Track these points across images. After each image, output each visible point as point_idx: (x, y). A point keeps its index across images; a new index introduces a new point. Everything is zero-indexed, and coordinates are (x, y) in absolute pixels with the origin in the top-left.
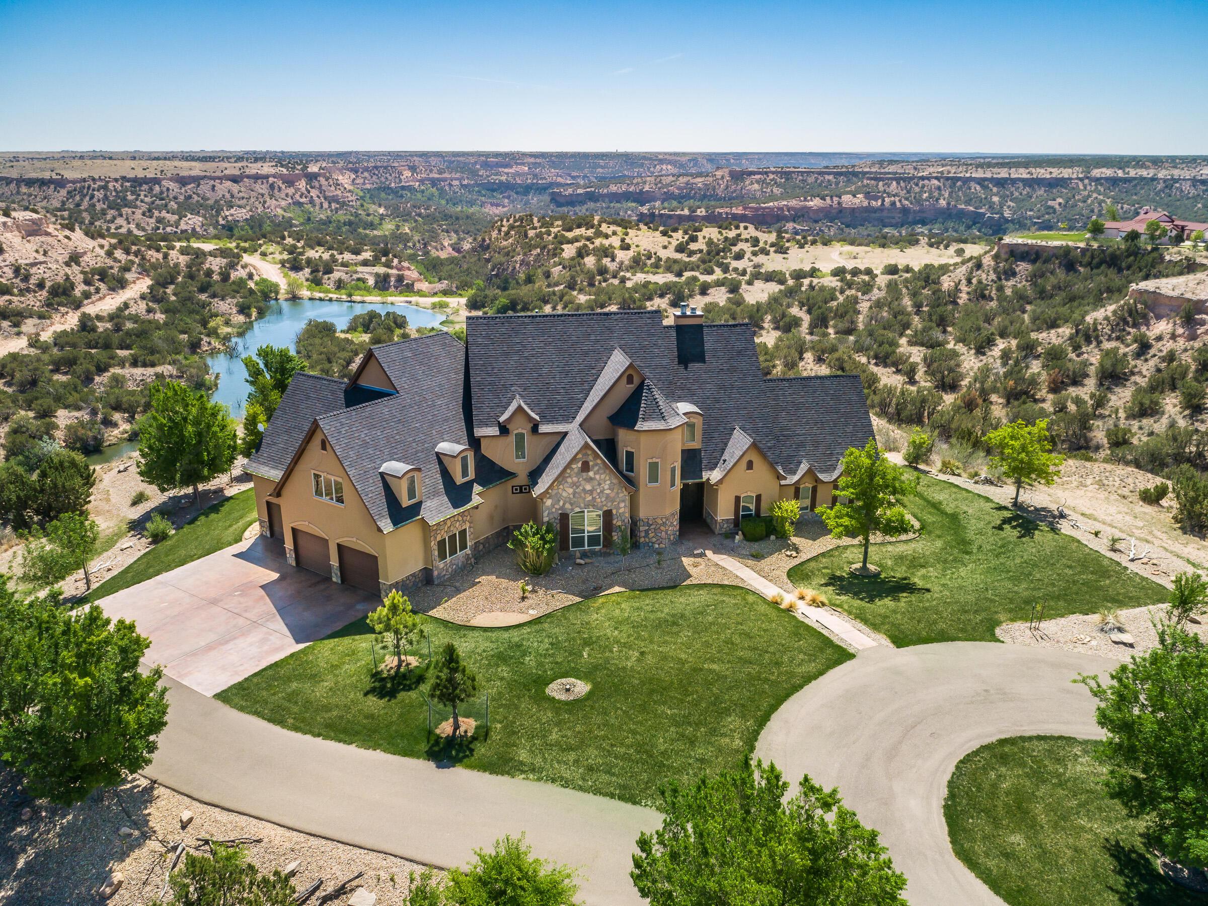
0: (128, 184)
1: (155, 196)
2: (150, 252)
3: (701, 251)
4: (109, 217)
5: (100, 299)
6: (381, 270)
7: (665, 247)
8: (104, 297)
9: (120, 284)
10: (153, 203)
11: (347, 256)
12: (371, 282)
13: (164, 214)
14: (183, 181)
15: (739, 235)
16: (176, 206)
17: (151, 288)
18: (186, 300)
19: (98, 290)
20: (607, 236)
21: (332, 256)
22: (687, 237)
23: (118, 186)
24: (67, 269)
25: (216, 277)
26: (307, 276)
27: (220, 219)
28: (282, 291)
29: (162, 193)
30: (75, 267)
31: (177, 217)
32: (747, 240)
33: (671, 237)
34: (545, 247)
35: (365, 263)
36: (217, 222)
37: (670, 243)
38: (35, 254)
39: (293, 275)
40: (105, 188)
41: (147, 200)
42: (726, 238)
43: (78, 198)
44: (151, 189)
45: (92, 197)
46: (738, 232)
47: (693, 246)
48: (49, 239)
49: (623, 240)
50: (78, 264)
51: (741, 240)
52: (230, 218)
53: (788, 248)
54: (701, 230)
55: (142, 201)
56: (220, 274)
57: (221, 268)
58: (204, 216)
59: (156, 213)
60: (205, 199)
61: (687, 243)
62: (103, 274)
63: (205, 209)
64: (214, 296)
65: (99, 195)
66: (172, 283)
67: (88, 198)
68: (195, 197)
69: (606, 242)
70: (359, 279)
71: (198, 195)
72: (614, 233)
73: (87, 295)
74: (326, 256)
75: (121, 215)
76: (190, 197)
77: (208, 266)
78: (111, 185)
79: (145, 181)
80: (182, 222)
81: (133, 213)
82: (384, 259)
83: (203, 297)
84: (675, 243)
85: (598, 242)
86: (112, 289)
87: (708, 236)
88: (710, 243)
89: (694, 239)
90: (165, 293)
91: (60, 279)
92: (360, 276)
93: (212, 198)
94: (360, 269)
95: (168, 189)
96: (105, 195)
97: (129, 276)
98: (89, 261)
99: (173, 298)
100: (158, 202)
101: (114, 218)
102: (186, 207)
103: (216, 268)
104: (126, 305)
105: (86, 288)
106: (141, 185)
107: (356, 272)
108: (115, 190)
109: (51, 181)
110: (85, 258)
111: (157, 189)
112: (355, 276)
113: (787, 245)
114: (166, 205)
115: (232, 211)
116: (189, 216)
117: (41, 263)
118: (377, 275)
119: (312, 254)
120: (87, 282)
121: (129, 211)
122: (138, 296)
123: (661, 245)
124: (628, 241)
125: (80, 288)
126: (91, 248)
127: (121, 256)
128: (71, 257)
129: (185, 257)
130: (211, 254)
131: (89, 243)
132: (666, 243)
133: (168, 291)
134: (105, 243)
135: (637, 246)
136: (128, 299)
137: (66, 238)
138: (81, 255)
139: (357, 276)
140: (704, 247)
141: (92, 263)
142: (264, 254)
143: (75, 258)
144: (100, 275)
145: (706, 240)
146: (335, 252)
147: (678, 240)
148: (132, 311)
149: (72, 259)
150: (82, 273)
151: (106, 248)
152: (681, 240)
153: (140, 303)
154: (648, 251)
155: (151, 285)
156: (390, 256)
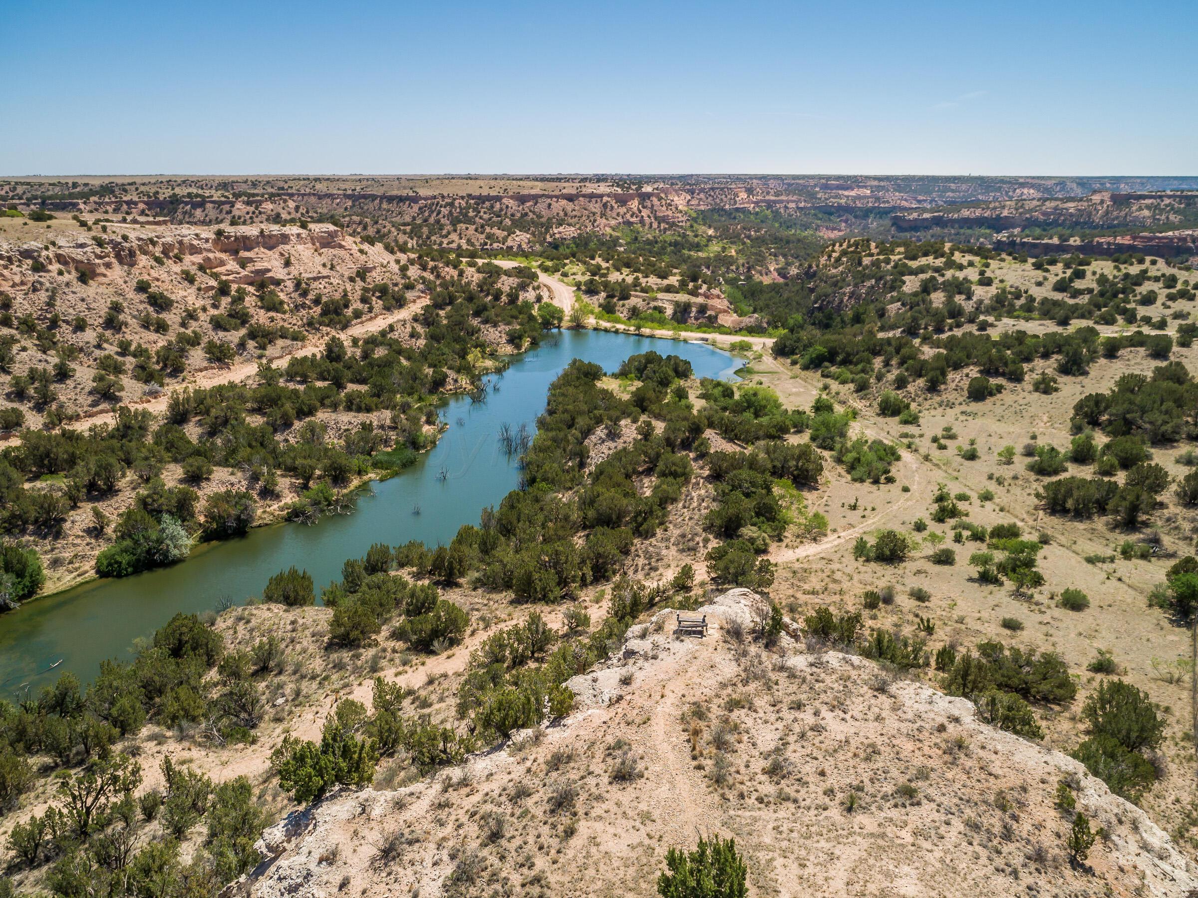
0: (472, 202)
1: (494, 213)
2: (447, 269)
3: (1090, 291)
4: (444, 232)
5: (371, 319)
6: (683, 297)
7: (1039, 284)
8: (376, 316)
9: (400, 302)
10: (490, 219)
11: (652, 280)
12: (669, 311)
13: (495, 230)
14: (522, 199)
15: (1145, 271)
16: (510, 223)
17: (426, 308)
18: (458, 323)
19: (371, 310)
20: (961, 267)
21: (637, 278)
22: (1069, 272)
23: (463, 203)
24: (349, 287)
25: (504, 298)
26: (602, 301)
27: (548, 237)
28: (567, 318)
29: (501, 210)
30: (359, 284)
31: (506, 233)
32: (1157, 279)
33: (1047, 271)
34: (881, 278)
35: (669, 289)
36: (545, 239)
37: (1046, 279)
38: (321, 268)
39: (586, 299)
40: (452, 204)
41: (486, 216)
42: (1127, 276)
43: (426, 214)
44: (492, 207)
45: (439, 213)
46: (1143, 267)
47: (1078, 284)
48: (342, 252)
49: (982, 273)
50: (363, 279)
51: (1149, 279)
52: (557, 236)
54: (1088, 264)
55: (481, 218)
56: (508, 295)
57: (511, 288)
58: (533, 234)
59: (488, 229)
60: (540, 216)
61: (1071, 280)
62: (383, 291)
63: (536, 227)
64: (486, 322)
65: (445, 211)
66: (450, 303)
67: (434, 215)
68: (531, 214)
69: (960, 275)
70: (655, 308)
71: (534, 213)
72: (971, 264)
73: (358, 314)
74: (630, 280)
75: (455, 231)
76: (526, 214)
77: (499, 285)
78: (457, 203)
79: (489, 198)
80: (510, 239)
81: (468, 229)
82: (691, 285)
83: (475, 322)
84: (1053, 279)
85: (949, 274)
86: (388, 308)
87: (1099, 271)
88: (1102, 280)
89: (1080, 275)
90: (438, 315)
91: (337, 296)
92: (660, 304)
93: (546, 214)
94: (660, 295)
95: (507, 207)
96: (450, 212)
97: (409, 295)
98: (376, 277)
99: (445, 322)
100: (495, 219)
101: (449, 233)
102: (521, 223)
103: (506, 289)
104: (391, 328)
105: (361, 306)
106: (484, 203)
107: (655, 299)
108: (460, 207)
109: (408, 198)
110: (374, 274)
111: (497, 206)
112: (652, 304)
114: (501, 222)
115: (561, 229)
116: (518, 233)
117: (324, 277)
118: (677, 304)
119: (615, 276)
120: (364, 300)
121: (463, 226)
122: (410, 317)
123: (1033, 281)
124: (988, 274)
125: (355, 306)
126: (385, 262)
127: (414, 272)
128: (358, 272)
129: (481, 276)
130: (508, 273)
131: (387, 257)
132: (1041, 279)
133: (442, 313)
134: (403, 258)
135: (1002, 281)
136: (399, 321)
137: (361, 251)
138: (370, 270)
139: (655, 304)
140: (1094, 285)
141: (378, 279)
142: (565, 275)
143: (362, 273)
144: (380, 292)
145: (1098, 276)
146: (640, 275)
147: (1057, 275)
148: (394, 335)
149: (359, 274)
150: (365, 290)
151: (402, 263)
152: (1061, 275)
153: (408, 326)
154: (1017, 288)
155: (427, 306)
156: (700, 282)
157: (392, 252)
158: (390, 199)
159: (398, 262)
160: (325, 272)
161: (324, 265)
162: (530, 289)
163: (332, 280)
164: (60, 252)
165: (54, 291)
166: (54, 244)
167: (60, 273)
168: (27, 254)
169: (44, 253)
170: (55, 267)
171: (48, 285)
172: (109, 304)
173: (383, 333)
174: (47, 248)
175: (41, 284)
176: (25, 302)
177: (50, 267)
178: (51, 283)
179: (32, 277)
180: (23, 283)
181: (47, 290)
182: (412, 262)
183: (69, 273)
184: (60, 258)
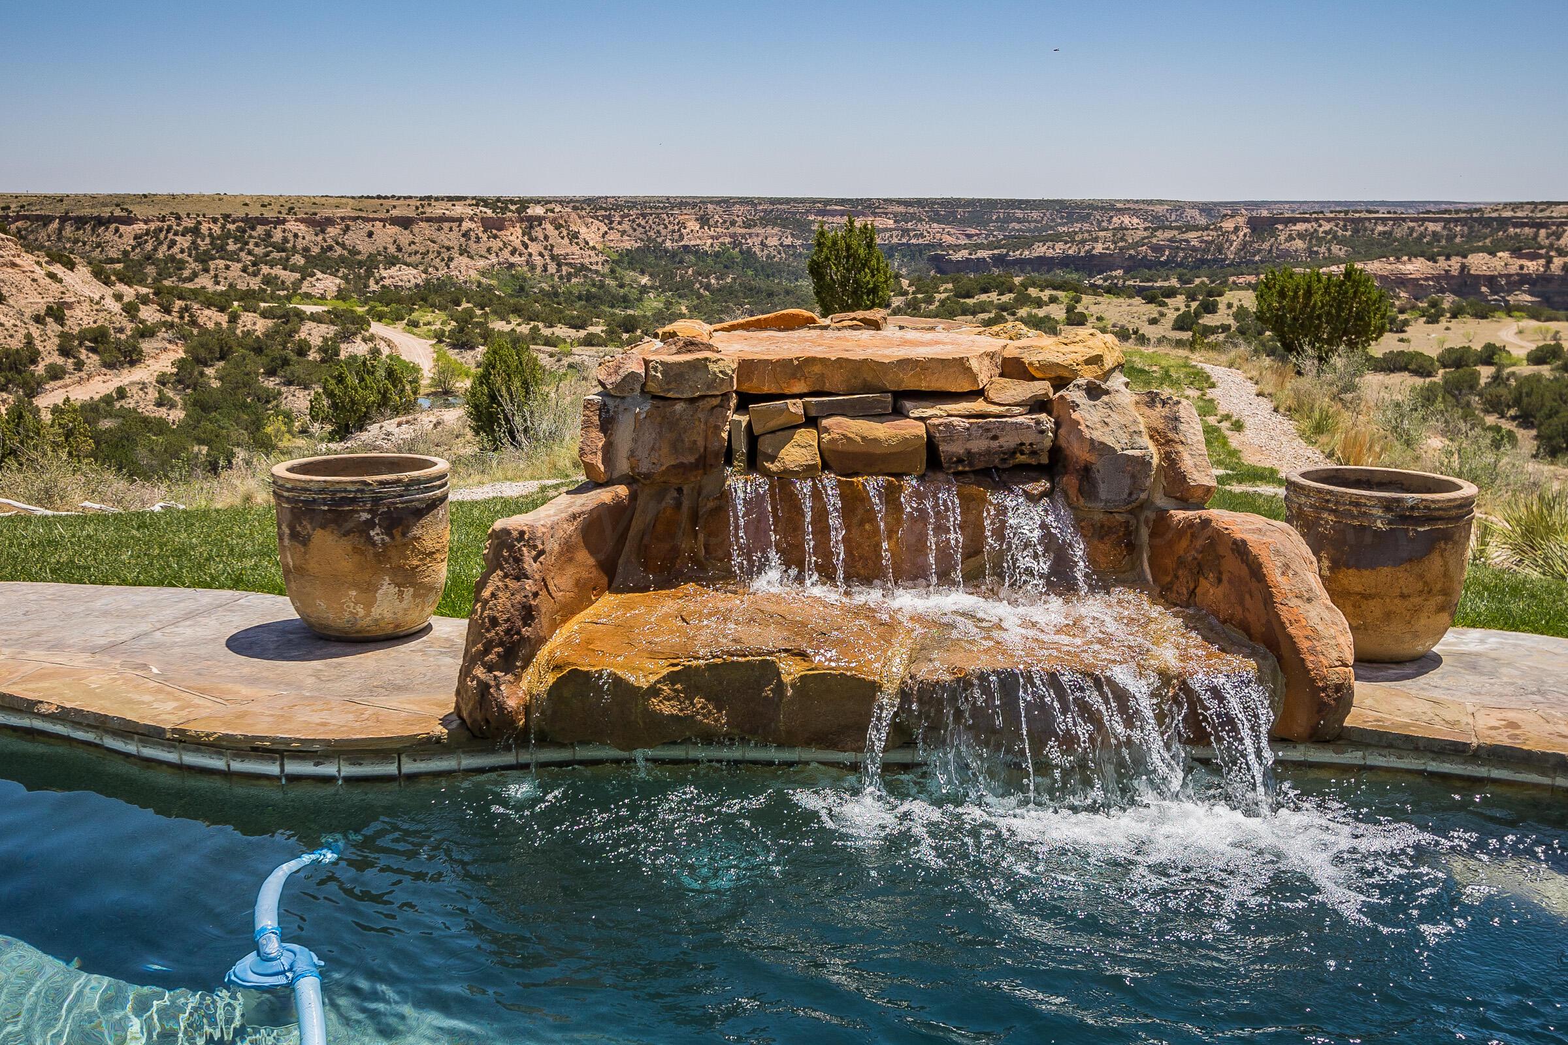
0: (232, 227)
1: (274, 245)
2: (207, 312)
3: (1226, 328)
4: (186, 273)
5: (80, 382)
7: (1153, 321)
8: (90, 376)
9: (131, 357)
10: (267, 254)
11: (561, 331)
13: (278, 271)
14: (320, 224)
16: (302, 261)
17: (181, 364)
18: (239, 384)
19: (79, 365)
20: (1039, 303)
21: (535, 328)
22: (1194, 305)
23: (217, 229)
24: (35, 331)
25: (313, 356)
26: (480, 358)
27: (372, 282)
28: (425, 382)
29: (285, 240)
30: (53, 327)
31: (298, 276)
33: (1164, 304)
35: (589, 341)
36: (366, 286)
37: (1162, 315)
39: (453, 354)
40: (195, 231)
41: (259, 251)
43: (149, 247)
44: (269, 235)
45: (173, 243)
47: (1208, 320)
49: (1070, 310)
50: (60, 320)
52: (387, 282)
53: (1406, 323)
54: (1221, 294)
55: (250, 253)
56: (321, 350)
57: (325, 339)
58: (345, 278)
59: (265, 269)
60: (354, 252)
61: (1197, 315)
62: (97, 339)
63: (350, 267)
64: (289, 383)
65: (184, 242)
66: (222, 358)
67: (165, 247)
68: (339, 250)
71: (343, 246)
72: (1053, 300)
73: (55, 373)
74: (525, 329)
75: (207, 270)
76: (330, 248)
77: (303, 335)
78: (204, 228)
79: (263, 221)
80: (306, 283)
81: (227, 267)
82: (625, 336)
83: (271, 383)
84: (1172, 315)
86: (110, 366)
87: (1236, 304)
88: (1241, 313)
89: (1210, 308)
90: (202, 374)
91: (16, 344)
93: (365, 248)
95: (296, 236)
96: (194, 243)
97: (146, 345)
98: (80, 318)
99: (216, 384)
100: (276, 255)
101: (195, 275)
102: (321, 262)
103: (315, 341)
104: (121, 393)
105: (60, 361)
106: (253, 228)
107: (570, 354)
108: (211, 235)
109: (113, 219)
110: (78, 312)
111: (278, 236)
112: (566, 361)
113: (1401, 317)
114: (288, 259)
115: (393, 271)
116: (319, 275)
119: (498, 325)
120: (64, 352)
121: (221, 263)
122: (153, 380)
123: (1145, 318)
124: (1080, 308)
125: (48, 361)
126: (97, 298)
127: (149, 314)
128: (50, 309)
129: (270, 323)
130: (314, 318)
131: (96, 290)
132: (1156, 315)
133: (210, 371)
134: (129, 293)
135: (1100, 319)
136: (133, 383)
137: (52, 276)
138: (70, 306)
139: (570, 360)
140: (1231, 321)
141: (88, 322)
142: (415, 324)
143: (57, 312)
144: (94, 340)
145: (1234, 309)
146: (541, 325)
147: (1178, 309)
148: (129, 403)
149: (50, 311)
150: (63, 336)
151: (126, 300)
152: (1183, 309)
153: (150, 390)
154: (1122, 327)
155: (182, 361)
156: (639, 332)
157: (107, 282)
158: (80, 222)
159: (118, 297)
162: (358, 339)
173: (108, 400)
182: (145, 300)
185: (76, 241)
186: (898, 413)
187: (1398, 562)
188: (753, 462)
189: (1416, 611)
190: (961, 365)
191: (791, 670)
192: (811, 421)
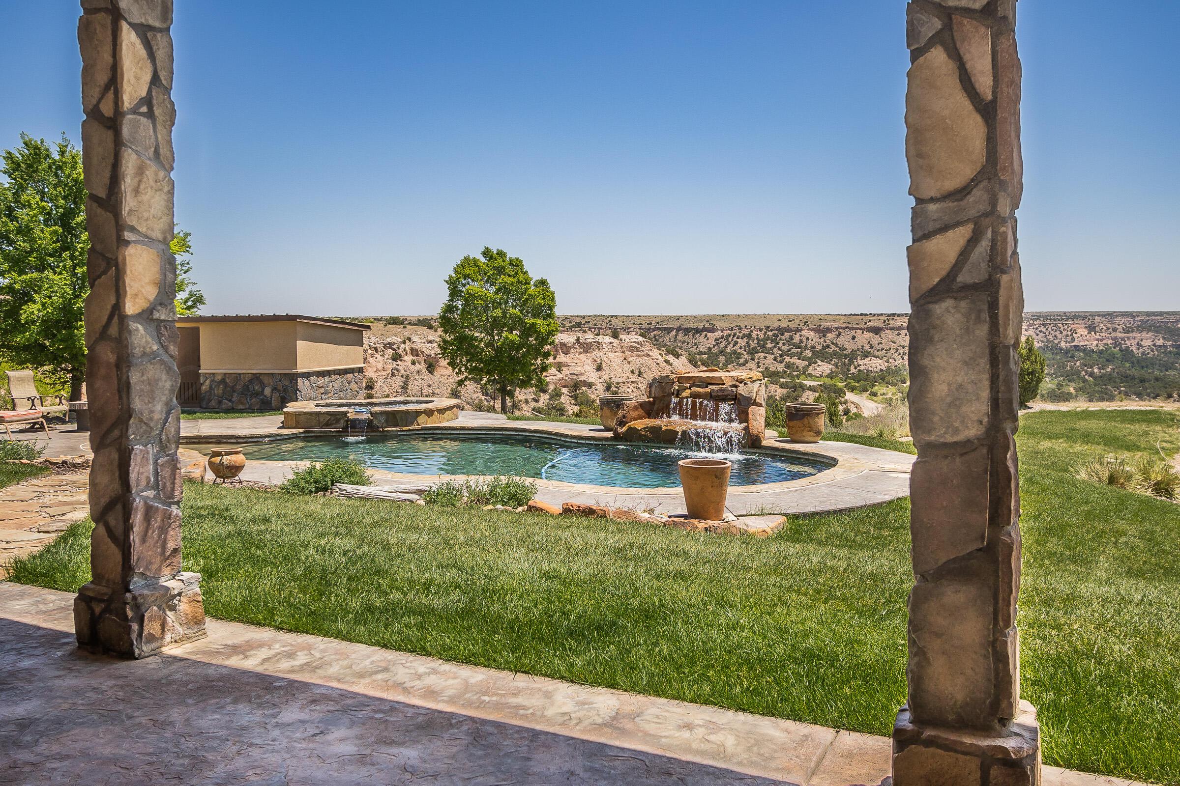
0: (770, 333)
1: (794, 345)
4: (742, 361)
10: (789, 350)
13: (795, 360)
14: (823, 332)
16: (810, 354)
23: (761, 335)
27: (852, 367)
29: (801, 341)
31: (807, 363)
36: (848, 370)
38: (630, 375)
40: (749, 336)
41: (785, 348)
43: (722, 345)
44: (791, 338)
45: (736, 343)
48: (649, 362)
52: (862, 368)
55: (779, 349)
58: (836, 365)
59: (787, 359)
60: (842, 349)
63: (839, 358)
65: (742, 342)
67: (731, 345)
68: (833, 348)
71: (836, 345)
75: (753, 359)
76: (828, 346)
78: (754, 335)
79: (788, 330)
80: (811, 368)
81: (765, 358)
93: (850, 346)
95: (808, 339)
96: (748, 343)
100: (795, 350)
101: (746, 362)
102: (822, 355)
106: (782, 334)
108: (757, 338)
109: (705, 329)
111: (797, 339)
114: (801, 353)
115: (867, 361)
116: (820, 363)
117: (632, 382)
121: (762, 355)
129: (784, 391)
130: (811, 389)
137: (667, 362)
142: (874, 394)
157: (695, 365)
158: (687, 331)
160: (633, 378)
161: (632, 372)
163: (640, 385)
164: (414, 346)
165: (407, 377)
166: (409, 339)
167: (413, 363)
168: (390, 345)
169: (403, 346)
170: (409, 358)
171: (403, 372)
172: (449, 391)
174: (404, 342)
175: (398, 371)
176: (384, 385)
177: (406, 358)
178: (405, 371)
179: (391, 365)
180: (384, 369)
181: (402, 376)
183: (420, 363)
184: (415, 352)
185: (684, 342)
186: (707, 387)
187: (797, 420)
188: (677, 396)
189: (803, 431)
190: (720, 378)
191: (664, 428)
192: (690, 388)
